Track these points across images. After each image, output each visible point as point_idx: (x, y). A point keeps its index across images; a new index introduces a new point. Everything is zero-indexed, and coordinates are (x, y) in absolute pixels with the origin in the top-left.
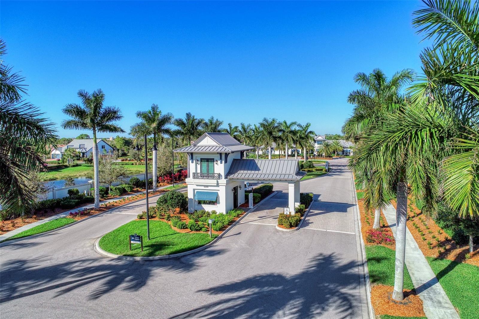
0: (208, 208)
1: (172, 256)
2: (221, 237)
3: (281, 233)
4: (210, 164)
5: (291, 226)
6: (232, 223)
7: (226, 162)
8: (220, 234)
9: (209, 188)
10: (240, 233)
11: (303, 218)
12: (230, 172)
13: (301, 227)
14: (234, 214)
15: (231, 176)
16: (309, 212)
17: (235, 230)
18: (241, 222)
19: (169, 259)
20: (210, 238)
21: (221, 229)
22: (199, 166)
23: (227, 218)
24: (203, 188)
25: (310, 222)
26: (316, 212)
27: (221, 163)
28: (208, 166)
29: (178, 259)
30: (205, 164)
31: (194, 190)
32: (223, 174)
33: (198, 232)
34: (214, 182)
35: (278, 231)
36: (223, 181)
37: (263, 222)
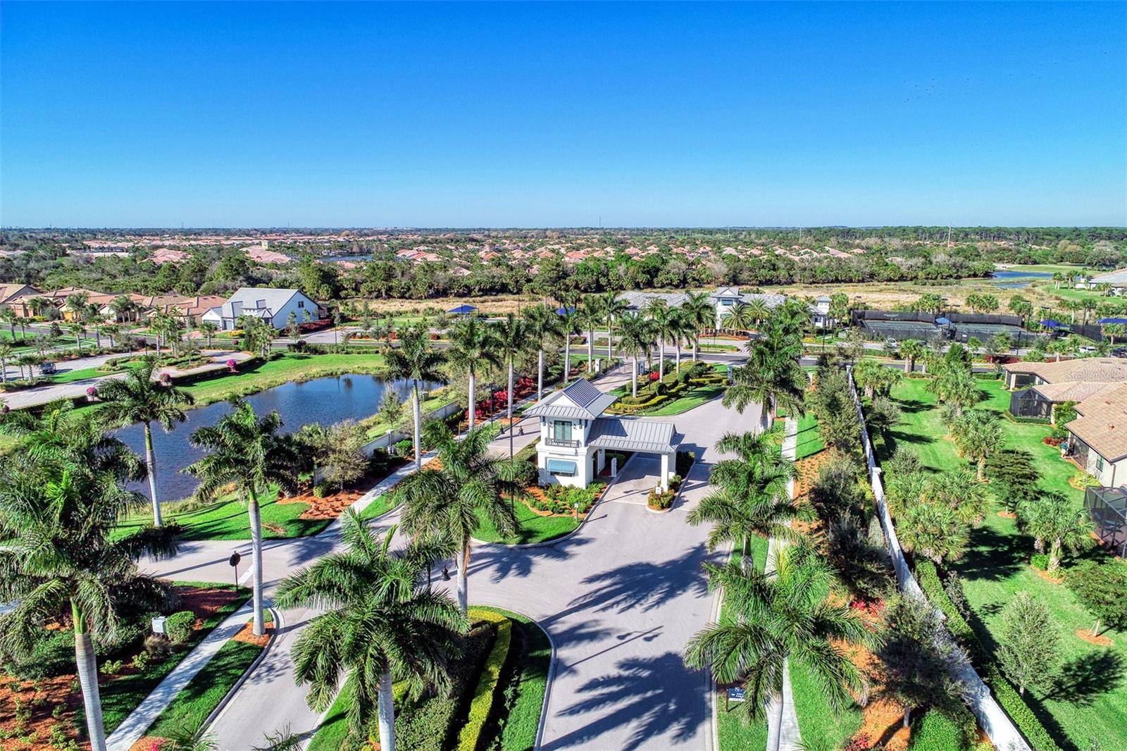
0: (564, 481)
1: (545, 543)
2: (586, 521)
3: (651, 516)
4: (567, 428)
5: (663, 507)
6: (595, 501)
7: (586, 426)
8: (585, 516)
9: (566, 457)
10: (606, 516)
11: (677, 494)
12: (590, 437)
13: (675, 507)
14: (595, 489)
15: (592, 443)
16: (687, 483)
17: (599, 511)
18: (605, 499)
19: (543, 547)
20: (575, 522)
21: (586, 511)
22: (552, 430)
23: (589, 496)
24: (557, 456)
25: (685, 499)
26: (696, 483)
27: (581, 428)
28: (564, 429)
29: (550, 546)
30: (559, 428)
31: (546, 458)
32: (583, 441)
33: (560, 515)
34: (572, 451)
35: (647, 513)
36: (583, 450)
37: (631, 500)
